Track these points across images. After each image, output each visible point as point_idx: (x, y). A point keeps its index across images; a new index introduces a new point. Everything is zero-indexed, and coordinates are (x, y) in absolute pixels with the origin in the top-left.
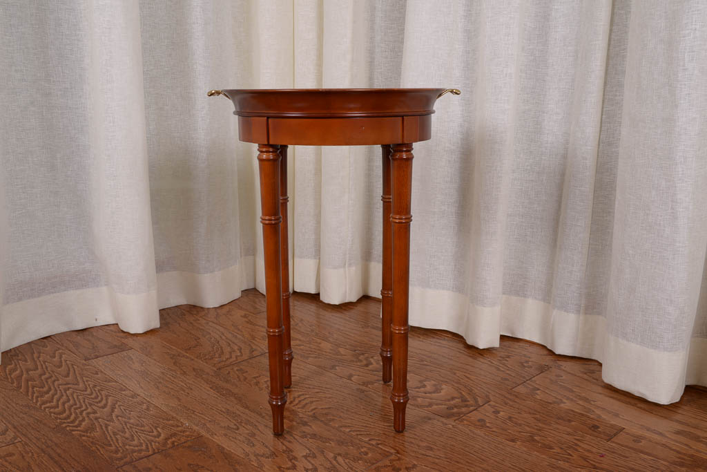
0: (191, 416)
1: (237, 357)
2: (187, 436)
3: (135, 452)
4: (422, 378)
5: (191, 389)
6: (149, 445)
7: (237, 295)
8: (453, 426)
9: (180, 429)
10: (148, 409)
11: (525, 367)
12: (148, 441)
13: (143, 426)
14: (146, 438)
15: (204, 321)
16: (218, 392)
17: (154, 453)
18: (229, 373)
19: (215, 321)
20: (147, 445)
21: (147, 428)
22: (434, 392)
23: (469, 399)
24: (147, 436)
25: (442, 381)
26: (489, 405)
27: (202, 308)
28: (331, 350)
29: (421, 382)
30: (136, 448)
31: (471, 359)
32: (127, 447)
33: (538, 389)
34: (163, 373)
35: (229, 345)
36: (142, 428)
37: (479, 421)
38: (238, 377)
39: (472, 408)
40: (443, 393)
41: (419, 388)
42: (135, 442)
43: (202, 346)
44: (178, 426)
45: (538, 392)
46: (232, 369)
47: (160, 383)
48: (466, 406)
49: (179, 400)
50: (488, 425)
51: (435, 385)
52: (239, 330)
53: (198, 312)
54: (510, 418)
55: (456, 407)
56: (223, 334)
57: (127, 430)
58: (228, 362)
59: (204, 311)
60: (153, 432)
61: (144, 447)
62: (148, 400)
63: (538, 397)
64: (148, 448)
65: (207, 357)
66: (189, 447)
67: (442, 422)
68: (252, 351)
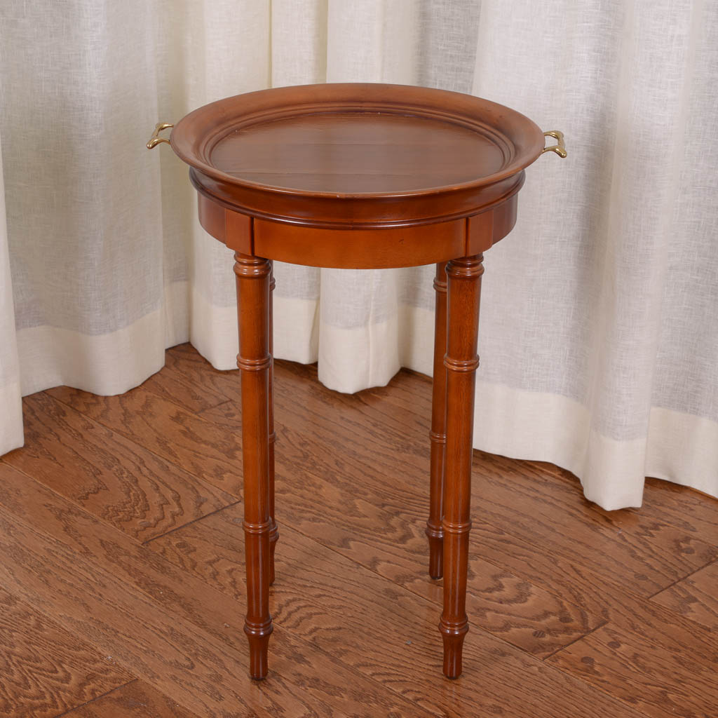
0: (113, 642)
1: (173, 516)
2: (114, 680)
3: (36, 708)
4: (499, 571)
5: (104, 586)
6: (56, 696)
7: (157, 362)
8: (540, 668)
9: (99, 665)
10: (39, 626)
11: (680, 550)
12: (53, 688)
13: (37, 660)
14: (48, 683)
15: (104, 431)
16: (150, 593)
17: (67, 711)
18: (164, 552)
19: (123, 428)
20: (52, 697)
21: (44, 664)
22: (515, 601)
23: (573, 617)
24: (50, 680)
25: (531, 577)
26: (605, 629)
27: (94, 396)
28: (340, 502)
29: (495, 577)
30: (36, 701)
31: (587, 530)
32: (22, 699)
33: (695, 600)
34: (49, 550)
35: (157, 489)
36: (38, 665)
37: (584, 660)
38: (182, 561)
39: (575, 635)
40: (530, 602)
41: (490, 590)
42: (33, 691)
43: (107, 489)
44: (95, 661)
45: (693, 606)
46: (169, 543)
47: (49, 572)
48: (566, 630)
49: (88, 608)
50: (597, 668)
51: (518, 586)
52: (171, 453)
53: (88, 405)
54: (636, 656)
55: (549, 631)
56: (142, 462)
57: (13, 668)
58: (159, 528)
59: (98, 403)
60: (56, 672)
61: (48, 700)
62: (35, 607)
63: (691, 616)
64: (54, 702)
65: (121, 515)
66: (119, 700)
67: (523, 661)
68: (200, 503)
